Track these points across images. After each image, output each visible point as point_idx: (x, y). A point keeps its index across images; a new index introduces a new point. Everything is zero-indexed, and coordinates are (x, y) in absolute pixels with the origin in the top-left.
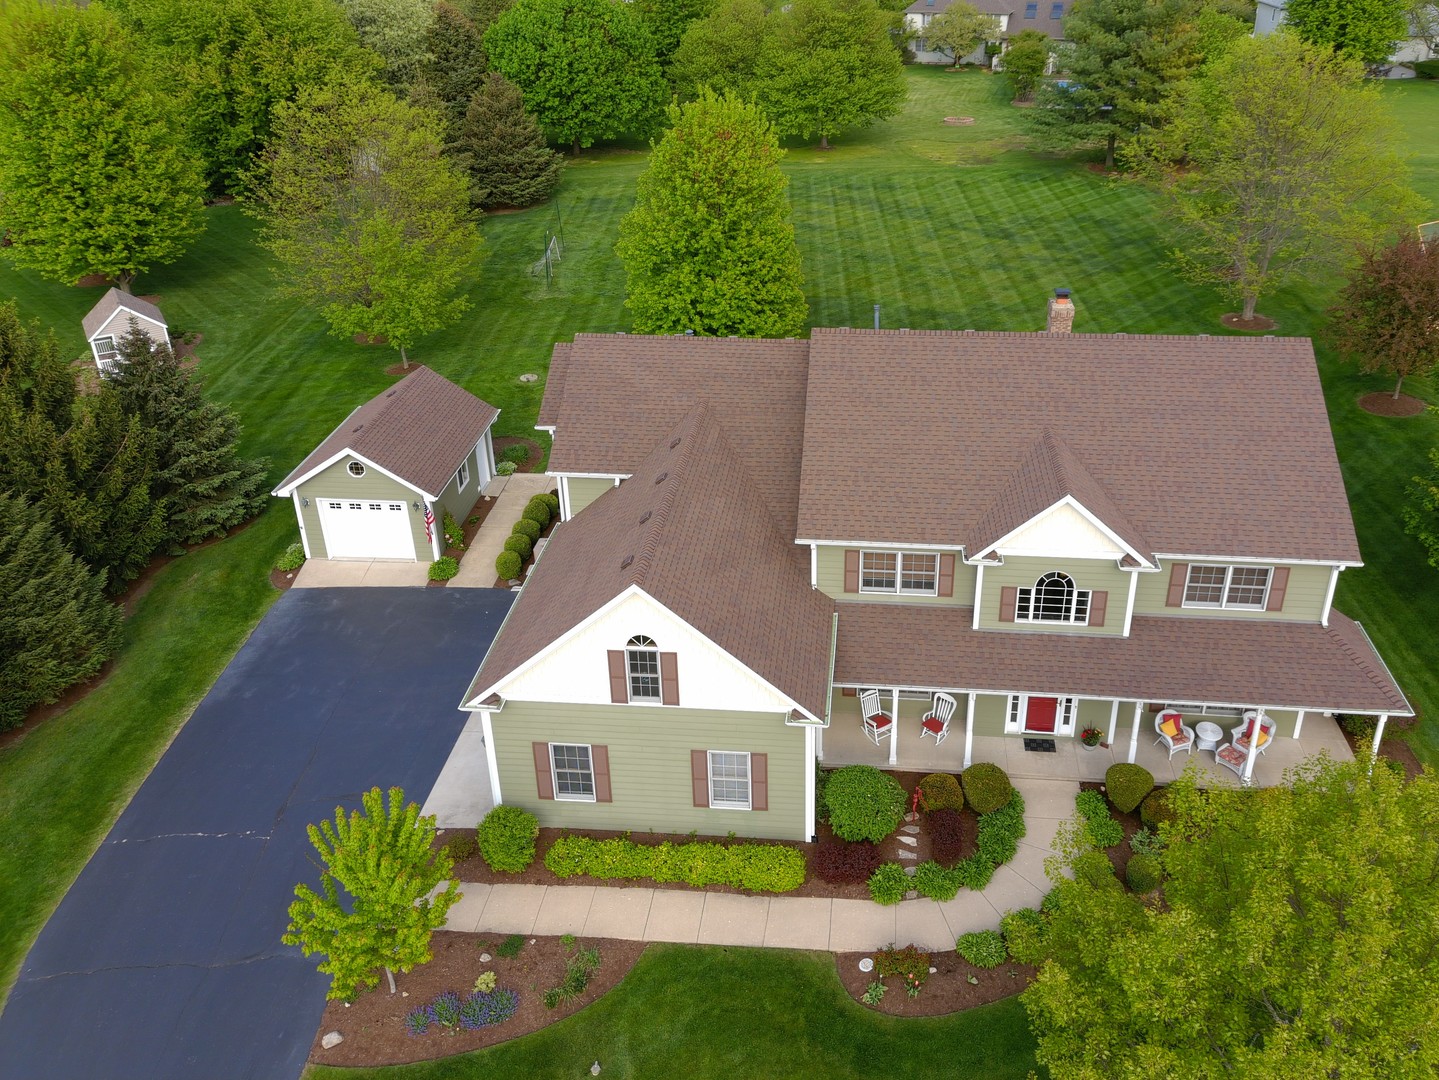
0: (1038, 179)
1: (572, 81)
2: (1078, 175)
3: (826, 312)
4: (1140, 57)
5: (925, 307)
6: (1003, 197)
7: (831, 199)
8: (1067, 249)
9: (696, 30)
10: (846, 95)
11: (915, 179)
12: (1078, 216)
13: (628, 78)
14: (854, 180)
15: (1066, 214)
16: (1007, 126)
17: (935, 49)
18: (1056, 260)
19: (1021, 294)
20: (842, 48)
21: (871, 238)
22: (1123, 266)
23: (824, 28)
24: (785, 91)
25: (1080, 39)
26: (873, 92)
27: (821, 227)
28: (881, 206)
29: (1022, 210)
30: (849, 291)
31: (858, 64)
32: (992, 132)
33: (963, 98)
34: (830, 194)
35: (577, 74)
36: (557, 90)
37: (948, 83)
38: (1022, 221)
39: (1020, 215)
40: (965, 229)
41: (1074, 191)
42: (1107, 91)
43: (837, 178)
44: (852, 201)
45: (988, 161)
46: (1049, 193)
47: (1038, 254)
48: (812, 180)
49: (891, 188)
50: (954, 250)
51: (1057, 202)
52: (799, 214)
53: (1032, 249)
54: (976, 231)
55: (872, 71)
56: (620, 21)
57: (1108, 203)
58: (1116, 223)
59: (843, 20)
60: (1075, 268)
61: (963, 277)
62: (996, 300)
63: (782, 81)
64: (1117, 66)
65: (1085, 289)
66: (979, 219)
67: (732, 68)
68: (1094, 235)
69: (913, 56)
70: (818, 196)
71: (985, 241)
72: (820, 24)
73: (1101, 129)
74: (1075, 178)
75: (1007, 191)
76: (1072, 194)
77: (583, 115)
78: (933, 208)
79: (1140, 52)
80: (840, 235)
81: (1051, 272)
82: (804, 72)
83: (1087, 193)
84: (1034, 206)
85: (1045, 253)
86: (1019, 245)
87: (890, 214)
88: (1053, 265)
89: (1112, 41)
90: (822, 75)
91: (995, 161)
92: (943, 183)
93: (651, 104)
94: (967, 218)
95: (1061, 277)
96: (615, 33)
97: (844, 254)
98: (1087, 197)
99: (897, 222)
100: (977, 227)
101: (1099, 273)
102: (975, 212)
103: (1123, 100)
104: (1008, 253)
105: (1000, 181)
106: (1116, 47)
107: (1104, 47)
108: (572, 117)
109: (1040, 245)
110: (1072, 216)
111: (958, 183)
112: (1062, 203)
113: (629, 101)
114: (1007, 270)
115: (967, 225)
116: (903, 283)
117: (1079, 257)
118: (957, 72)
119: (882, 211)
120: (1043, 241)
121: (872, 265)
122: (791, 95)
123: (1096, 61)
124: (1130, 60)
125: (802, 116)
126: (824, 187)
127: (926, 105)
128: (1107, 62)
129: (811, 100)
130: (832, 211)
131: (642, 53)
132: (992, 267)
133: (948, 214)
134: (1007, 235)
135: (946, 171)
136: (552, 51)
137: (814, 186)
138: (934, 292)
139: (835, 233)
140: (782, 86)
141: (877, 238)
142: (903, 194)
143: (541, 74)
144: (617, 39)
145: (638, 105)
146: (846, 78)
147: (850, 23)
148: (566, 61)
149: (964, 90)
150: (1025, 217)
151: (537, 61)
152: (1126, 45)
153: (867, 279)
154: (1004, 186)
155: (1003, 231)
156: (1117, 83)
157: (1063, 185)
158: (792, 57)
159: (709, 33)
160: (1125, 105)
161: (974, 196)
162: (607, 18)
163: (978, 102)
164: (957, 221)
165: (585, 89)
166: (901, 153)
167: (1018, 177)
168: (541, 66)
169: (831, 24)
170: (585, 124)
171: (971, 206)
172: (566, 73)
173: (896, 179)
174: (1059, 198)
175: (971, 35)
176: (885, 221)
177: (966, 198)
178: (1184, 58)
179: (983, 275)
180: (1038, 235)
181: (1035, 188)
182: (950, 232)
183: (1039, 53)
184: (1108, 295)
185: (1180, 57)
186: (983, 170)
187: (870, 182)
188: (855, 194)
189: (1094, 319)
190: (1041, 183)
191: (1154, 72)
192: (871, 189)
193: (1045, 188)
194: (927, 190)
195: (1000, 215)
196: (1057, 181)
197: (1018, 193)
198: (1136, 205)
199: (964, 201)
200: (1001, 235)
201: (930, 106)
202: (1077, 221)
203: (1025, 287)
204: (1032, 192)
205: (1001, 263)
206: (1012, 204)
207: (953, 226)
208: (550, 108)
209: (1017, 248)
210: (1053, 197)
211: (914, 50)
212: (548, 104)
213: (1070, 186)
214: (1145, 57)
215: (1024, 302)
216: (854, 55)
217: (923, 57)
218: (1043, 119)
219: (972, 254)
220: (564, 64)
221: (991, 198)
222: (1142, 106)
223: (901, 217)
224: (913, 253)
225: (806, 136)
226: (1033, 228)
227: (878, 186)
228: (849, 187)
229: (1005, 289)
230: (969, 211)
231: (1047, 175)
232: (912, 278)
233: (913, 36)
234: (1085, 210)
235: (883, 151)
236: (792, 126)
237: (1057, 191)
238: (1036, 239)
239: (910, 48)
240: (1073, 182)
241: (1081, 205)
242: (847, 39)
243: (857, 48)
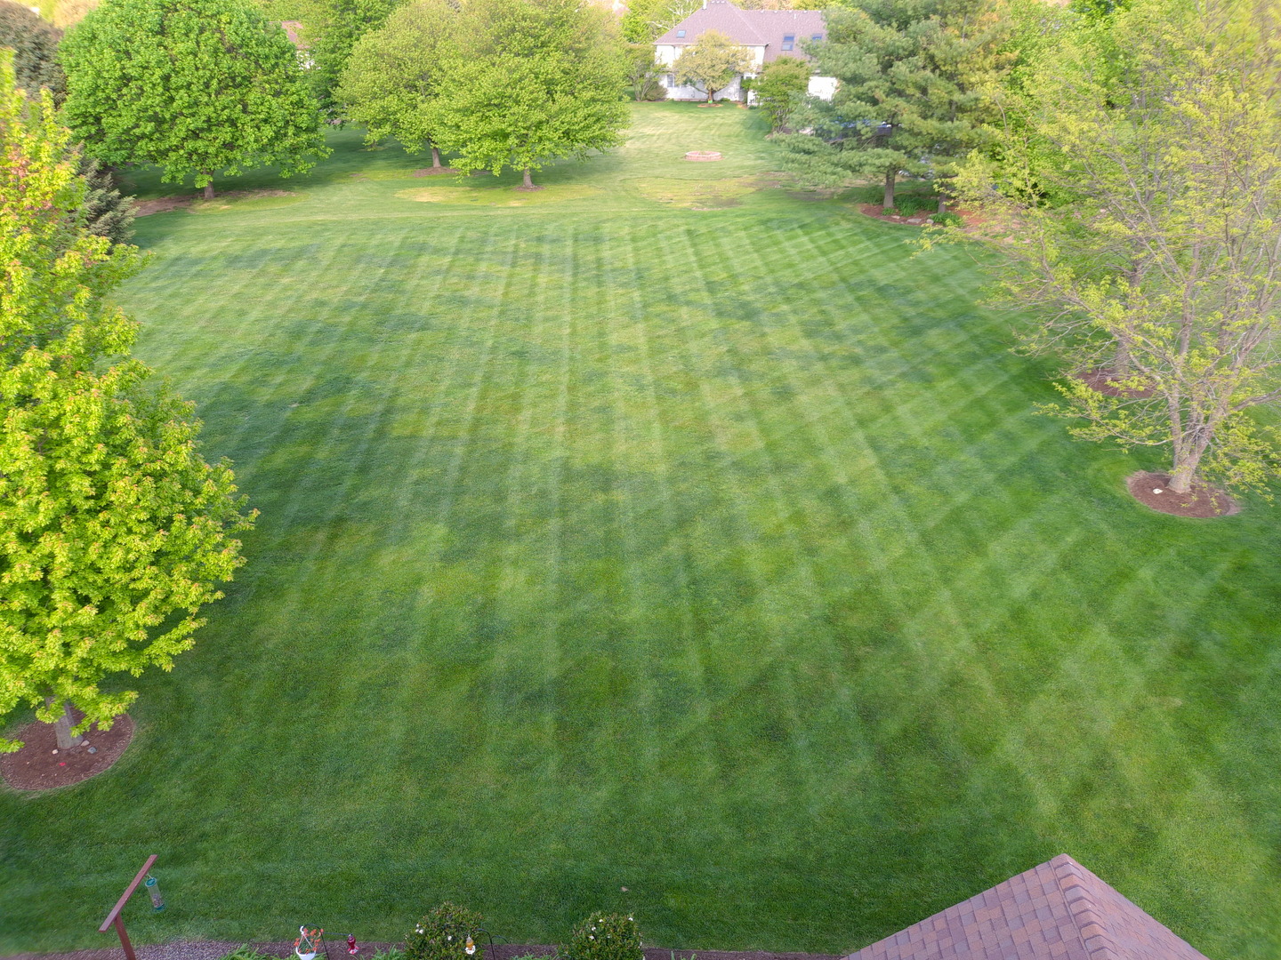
0: (795, 226)
1: (172, 99)
2: (849, 220)
3: (415, 474)
4: (932, 58)
5: (595, 459)
6: (747, 253)
7: (509, 257)
8: (838, 337)
9: (369, 40)
10: (543, 116)
11: (632, 227)
12: (853, 281)
13: (252, 97)
14: (550, 231)
15: (835, 277)
16: (759, 161)
17: (685, 83)
18: (824, 358)
19: (765, 430)
20: (538, 56)
21: (546, 320)
22: (931, 369)
23: (513, 30)
24: (466, 112)
25: (848, 36)
26: (581, 114)
27: (478, 302)
28: (576, 267)
29: (772, 271)
30: (477, 423)
31: (558, 76)
32: (741, 167)
33: (713, 132)
34: (510, 249)
35: (177, 89)
36: (151, 113)
37: (698, 118)
38: (772, 289)
39: (769, 279)
40: (688, 303)
41: (844, 242)
42: (890, 103)
43: (528, 226)
44: (538, 258)
45: (731, 202)
46: (810, 246)
47: (794, 347)
48: (493, 230)
49: (597, 240)
50: (667, 341)
51: (822, 259)
52: (455, 280)
53: (785, 337)
54: (704, 307)
55: (580, 86)
56: (241, 23)
57: (893, 260)
58: (908, 291)
59: (536, 18)
60: (853, 374)
61: (673, 392)
62: (722, 443)
63: (462, 99)
64: (901, 68)
65: (873, 419)
66: (711, 287)
67: (412, 87)
68: (879, 312)
69: (665, 92)
70: (493, 253)
71: (714, 324)
72: (506, 23)
73: (879, 157)
74: (845, 225)
75: (753, 244)
76: (842, 247)
77: (190, 145)
78: (648, 269)
79: (932, 49)
80: (502, 313)
81: (815, 381)
82: (486, 85)
83: (862, 246)
84: (790, 265)
85: (805, 344)
86: (766, 330)
87: (585, 279)
88: (819, 367)
89: (891, 36)
90: (509, 89)
91: (741, 203)
92: (668, 233)
93: (291, 130)
94: (694, 286)
95: (832, 392)
96: (231, 38)
97: (494, 349)
98: (862, 250)
99: (592, 292)
100: (706, 299)
101: (893, 383)
102: (705, 276)
103: (909, 115)
104: (748, 345)
105: (746, 229)
106: (897, 44)
107: (881, 45)
108: (177, 148)
109: (797, 331)
110: (843, 280)
111: (689, 232)
112: (829, 260)
113: (258, 127)
114: (745, 378)
115: (692, 296)
116: (573, 405)
117: (859, 351)
118: (710, 106)
119: (575, 275)
120: (802, 323)
121: (532, 368)
122: (473, 118)
123: (871, 63)
124: (919, 60)
125: (487, 144)
126: (506, 239)
127: (669, 139)
128: (887, 66)
129: (497, 124)
130: (504, 274)
131: (277, 64)
132: (721, 372)
133: (667, 279)
134: (749, 313)
135: (675, 216)
136: (138, 59)
137: (493, 238)
138: (620, 426)
139: (495, 311)
140: (460, 105)
141: (554, 318)
142: (611, 249)
143: (125, 91)
144: (241, 46)
145: (268, 131)
146: (543, 95)
147: (548, 24)
148: (158, 73)
149: (715, 124)
150: (777, 283)
151: (118, 74)
152: (911, 41)
153: (516, 397)
154: (750, 237)
155: (744, 305)
156: (900, 94)
157: (829, 235)
158: (472, 67)
159: (380, 44)
160: (912, 123)
161: (708, 250)
162: (224, 18)
163: (728, 136)
164: (678, 290)
165: (191, 111)
166: (623, 193)
167: (769, 224)
168: (126, 79)
169: (524, 24)
170: (195, 157)
171: (702, 267)
172: (160, 89)
173: (607, 228)
174: (824, 253)
175: (724, 67)
176: (575, 290)
177: (696, 254)
178: (992, 59)
179: (705, 388)
180: (795, 312)
181: (790, 239)
182: (665, 308)
183: (796, 78)
184: (915, 430)
185: (985, 57)
186: (724, 214)
187: (571, 231)
188: (546, 249)
189: (896, 490)
190: (800, 232)
191: (951, 77)
192: (570, 242)
193: (805, 239)
194: (645, 243)
195: (741, 280)
196: (820, 229)
197: (768, 246)
198: (931, 263)
199: (693, 258)
200: (741, 312)
201: (673, 141)
202: (852, 288)
203: (774, 414)
204: (787, 244)
205: (737, 365)
206: (758, 263)
207: (671, 298)
208: (143, 136)
209: (763, 335)
210: (815, 252)
211: (665, 86)
212: (137, 131)
213: (839, 236)
214: (939, 55)
215: (771, 447)
216: (552, 64)
218: (801, 145)
219: (693, 347)
220: (156, 76)
221: (730, 254)
222: (931, 125)
223: (600, 284)
224: (603, 346)
225: (496, 172)
226: (788, 300)
227: (581, 236)
228: (540, 239)
229: (739, 418)
230: (698, 274)
231: (808, 221)
232: (590, 395)
233: (662, 71)
234: (862, 272)
235: (603, 191)
236: (476, 158)
237: (821, 243)
238: (793, 319)
239: (661, 83)
240: (842, 230)
241: (856, 263)
242: (543, 45)
243: (558, 55)
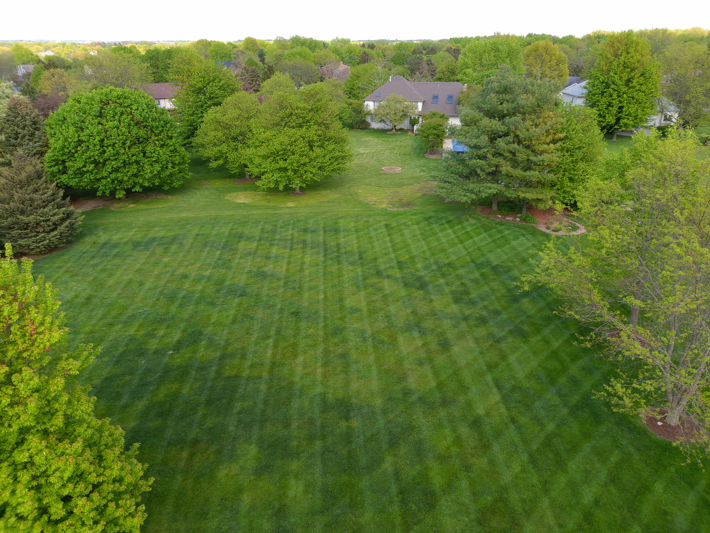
0: (444, 221)
1: (104, 152)
2: (473, 218)
4: (517, 136)
5: (340, 394)
6: (419, 241)
7: (289, 243)
8: (472, 303)
9: (211, 114)
10: (307, 160)
11: (355, 222)
12: (478, 261)
13: (149, 148)
14: (311, 224)
15: (468, 259)
16: (423, 173)
17: (381, 121)
18: (466, 319)
19: (436, 374)
20: (304, 128)
21: (310, 288)
22: (526, 328)
23: (291, 114)
24: (265, 157)
25: (472, 123)
26: (327, 158)
27: (272, 275)
28: (326, 250)
29: (433, 254)
30: (273, 365)
31: (316, 138)
32: (413, 178)
33: (396, 151)
34: (289, 237)
35: (107, 147)
36: (92, 159)
37: (388, 141)
38: (434, 267)
39: (432, 260)
40: (388, 277)
41: (472, 233)
42: (495, 161)
43: (299, 221)
44: (304, 242)
45: (409, 204)
46: (453, 236)
47: (448, 310)
48: (280, 224)
49: (337, 231)
50: (378, 304)
51: (460, 246)
52: (259, 259)
53: (443, 303)
54: (396, 279)
55: (327, 143)
56: (143, 110)
57: (499, 247)
58: (509, 270)
59: (304, 109)
60: (481, 332)
61: (383, 342)
62: (412, 382)
63: (263, 151)
64: (501, 143)
65: (496, 365)
66: (401, 265)
67: (235, 139)
68: (495, 285)
69: (369, 124)
70: (280, 240)
71: (403, 292)
72: (288, 111)
73: (490, 188)
74: (472, 221)
75: (422, 234)
76: (471, 237)
77: (113, 176)
78: (365, 252)
79: (518, 133)
80: (286, 284)
81: (461, 336)
82: (275, 145)
83: (482, 236)
84: (443, 250)
85: (454, 308)
86: (433, 297)
87: (331, 259)
88: (463, 325)
89: (495, 125)
90: (289, 147)
91: (414, 205)
92: (375, 226)
93: (170, 165)
94: (391, 264)
95: (472, 344)
96: (138, 117)
97: (282, 309)
98: (481, 239)
99: (334, 268)
100: (397, 273)
101: (505, 338)
102: (397, 257)
103: (506, 168)
104: (423, 308)
105: (417, 224)
106: (499, 129)
107: (490, 129)
108: (106, 178)
109: (449, 298)
110: (473, 261)
111: (387, 226)
112: (464, 247)
113: (152, 165)
114: (423, 332)
115: (390, 272)
116: (326, 352)
117: (484, 313)
118: (394, 134)
119: (325, 256)
120: (452, 293)
121: (303, 324)
122: (269, 160)
123: (485, 139)
124: (510, 138)
125: (276, 175)
126: (287, 230)
127: (373, 157)
128: (493, 139)
129: (282, 164)
130: (286, 255)
131: (163, 130)
132: (408, 329)
133: (375, 259)
134: (422, 285)
135: (378, 214)
136: (87, 132)
137: (279, 230)
138: (354, 368)
139: (282, 283)
140: (261, 154)
141: (315, 287)
142: (344, 237)
143: (79, 148)
144: (143, 122)
145: (157, 167)
146: (307, 149)
147: (310, 111)
148: (98, 138)
149: (397, 146)
150: (436, 263)
151: (76, 139)
152: (507, 128)
153: (294, 346)
154: (420, 229)
155: (419, 279)
156: (501, 155)
157: (464, 228)
158: (268, 134)
159: (218, 116)
160: (508, 171)
161: (398, 239)
162: (134, 107)
163: (404, 154)
164: (382, 267)
165: (114, 158)
166: (349, 197)
167: (430, 221)
168: (80, 142)
169: (296, 111)
170: (116, 182)
171: (395, 251)
172: (98, 147)
173: (342, 223)
174: (461, 242)
175: (401, 114)
176: (325, 267)
177: (391, 241)
178: (550, 137)
179: (401, 339)
180: (447, 284)
181: (442, 231)
182: (376, 280)
183: (441, 126)
184: (520, 374)
185: (547, 136)
186: (405, 213)
187: (322, 226)
188: (309, 237)
189: (513, 420)
190: (447, 226)
191: (528, 147)
192: (321, 233)
193: (450, 231)
194: (362, 233)
195: (417, 260)
196: (458, 224)
197: (430, 236)
198: (520, 249)
199: (389, 244)
200: (417, 284)
201: (375, 158)
202: (479, 266)
203: (440, 360)
204: (440, 234)
205: (416, 325)
206: (425, 248)
207: (379, 273)
208: (88, 171)
209: (431, 301)
210: (456, 240)
211: (369, 121)
212: (85, 169)
213: (469, 229)
214: (521, 136)
215: (440, 386)
216: (312, 132)
217: (375, 125)
218: (447, 179)
219: (392, 309)
220: (96, 140)
221: (410, 241)
222: (518, 172)
223: (339, 262)
224: (342, 308)
225: (281, 188)
226: (444, 275)
227: (328, 229)
228: (305, 230)
229: (421, 363)
230: (393, 256)
231: (451, 218)
232: (336, 344)
233: (369, 113)
234: (483, 255)
235: (338, 196)
236: (270, 182)
237: (459, 234)
238: (447, 289)
239: (367, 120)
240: (470, 224)
241: (479, 249)
242: (308, 121)
243: (316, 127)
